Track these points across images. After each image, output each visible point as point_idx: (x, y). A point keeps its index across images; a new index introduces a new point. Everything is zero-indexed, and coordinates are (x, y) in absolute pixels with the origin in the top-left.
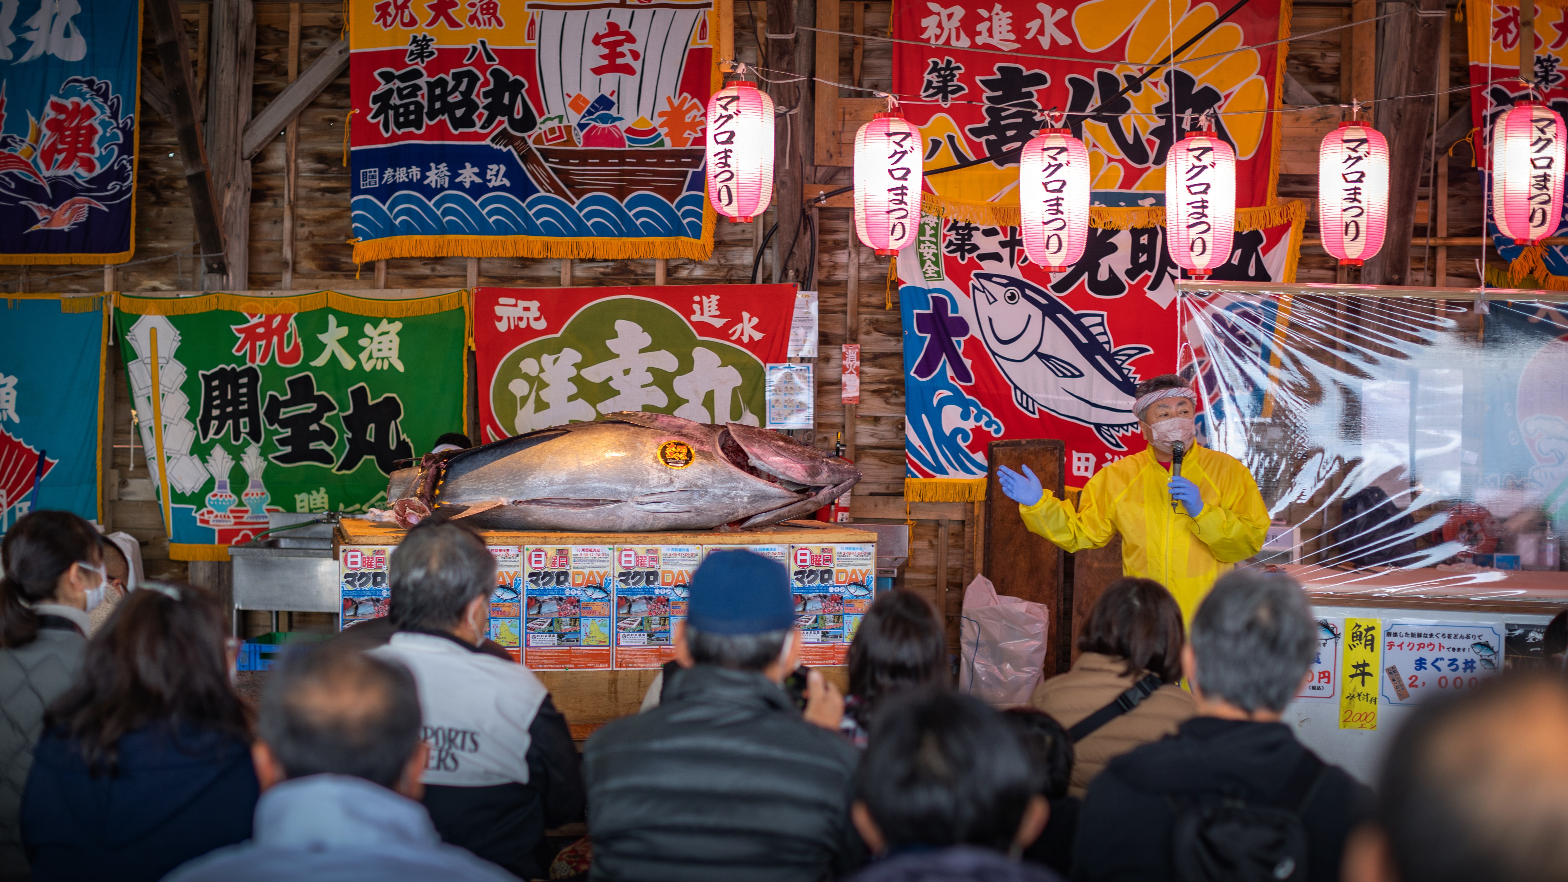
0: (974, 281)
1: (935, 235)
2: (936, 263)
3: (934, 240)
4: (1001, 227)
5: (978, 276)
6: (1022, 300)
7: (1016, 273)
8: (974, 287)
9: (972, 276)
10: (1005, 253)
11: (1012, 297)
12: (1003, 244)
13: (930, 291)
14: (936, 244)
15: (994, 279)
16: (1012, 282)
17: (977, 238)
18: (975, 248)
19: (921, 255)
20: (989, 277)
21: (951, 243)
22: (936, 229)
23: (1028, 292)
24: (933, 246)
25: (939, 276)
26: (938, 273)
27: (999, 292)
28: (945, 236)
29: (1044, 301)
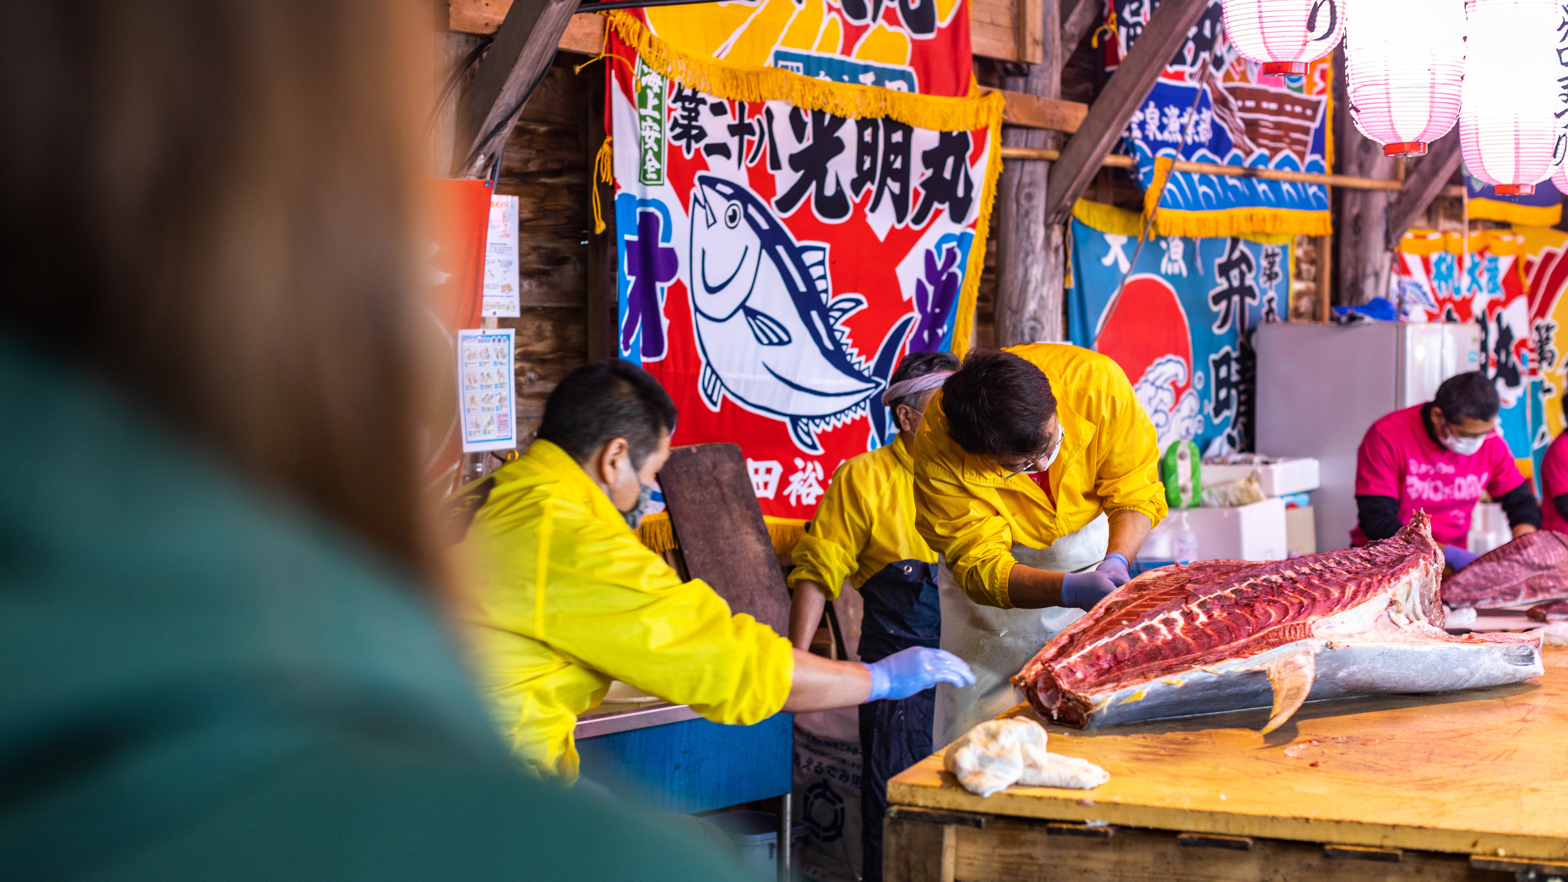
0: (696, 190)
1: (658, 108)
2: (658, 156)
3: (656, 115)
4: (732, 103)
5: (704, 180)
6: (743, 223)
7: (742, 180)
8: (696, 200)
9: (696, 181)
10: (733, 143)
11: (733, 218)
12: (733, 130)
13: (644, 202)
14: (659, 122)
15: (720, 187)
16: (739, 194)
17: (706, 119)
18: (702, 134)
19: (642, 141)
20: (711, 182)
21: (676, 124)
22: (658, 96)
23: (752, 210)
24: (656, 127)
25: (659, 179)
26: (658, 172)
27: (720, 206)
28: (670, 110)
29: (765, 226)
